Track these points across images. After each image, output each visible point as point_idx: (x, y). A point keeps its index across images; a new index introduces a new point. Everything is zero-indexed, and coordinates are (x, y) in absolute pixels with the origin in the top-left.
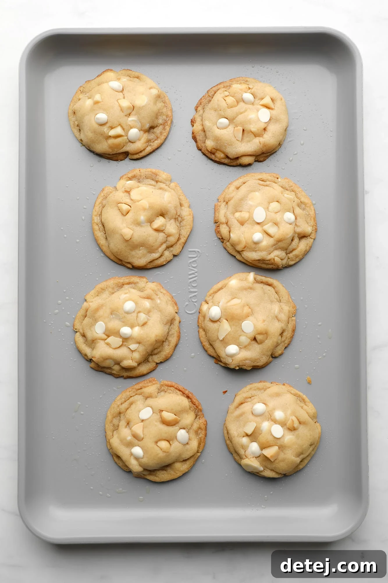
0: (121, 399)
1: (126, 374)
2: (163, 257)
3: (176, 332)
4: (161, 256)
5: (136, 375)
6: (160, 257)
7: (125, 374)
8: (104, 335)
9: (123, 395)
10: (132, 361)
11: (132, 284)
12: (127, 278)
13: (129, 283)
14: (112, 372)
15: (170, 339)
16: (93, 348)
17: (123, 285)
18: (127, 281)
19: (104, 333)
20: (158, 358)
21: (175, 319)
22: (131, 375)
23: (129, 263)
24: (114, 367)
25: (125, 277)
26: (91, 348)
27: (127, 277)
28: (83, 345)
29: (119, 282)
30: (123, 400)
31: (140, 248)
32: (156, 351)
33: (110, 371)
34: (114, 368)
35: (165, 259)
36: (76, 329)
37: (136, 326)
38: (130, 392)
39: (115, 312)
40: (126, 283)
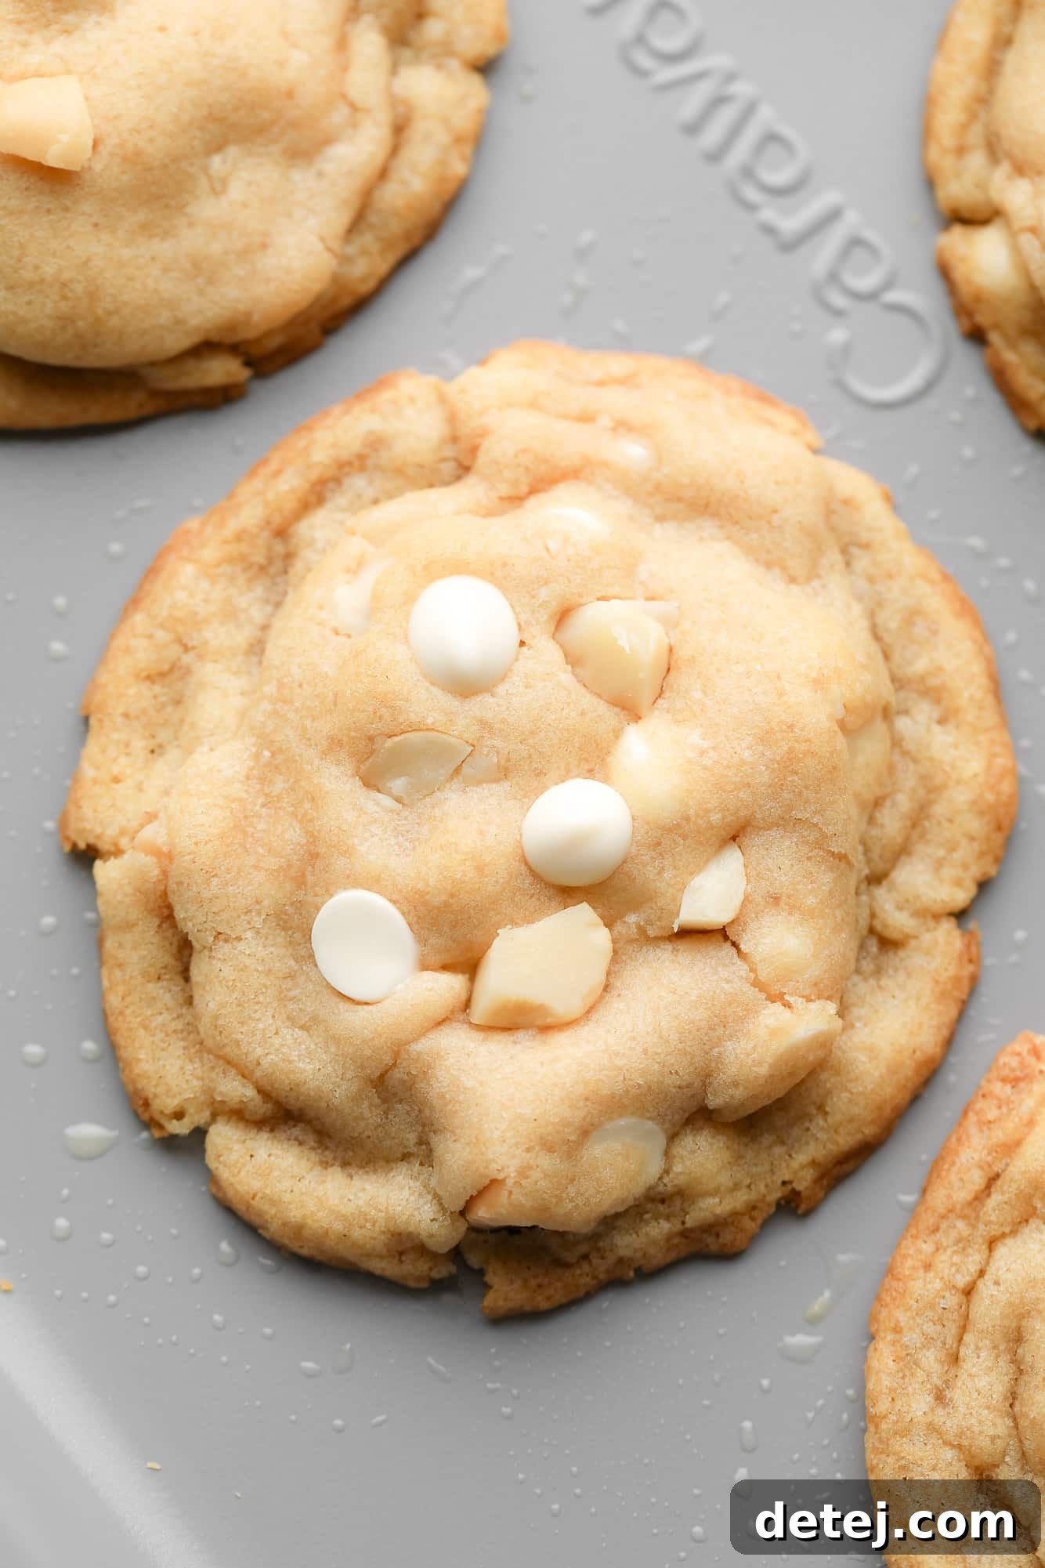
0: (907, 1361)
1: (801, 1158)
2: (419, 127)
3: (923, 588)
4: (400, 129)
5: (880, 1108)
6: (395, 150)
7: (795, 1164)
8: (428, 975)
9: (897, 1330)
10: (777, 1007)
11: (347, 482)
12: (274, 465)
13: (316, 495)
14: (690, 1222)
15: (921, 665)
16: (423, 1141)
17: (282, 533)
18: (289, 484)
19: (424, 967)
20: (939, 864)
21: (846, 502)
22: (845, 1141)
23: (206, 348)
24: (678, 1168)
25: (252, 473)
26: (405, 1157)
27: (265, 462)
28: (329, 1185)
29: (239, 537)
30: (931, 1360)
31: (205, 169)
32: (891, 823)
33: (665, 1227)
34: (681, 1180)
35: (443, 138)
36: (179, 1115)
37: (617, 734)
38: (928, 1267)
39: (389, 743)
40: (290, 505)
